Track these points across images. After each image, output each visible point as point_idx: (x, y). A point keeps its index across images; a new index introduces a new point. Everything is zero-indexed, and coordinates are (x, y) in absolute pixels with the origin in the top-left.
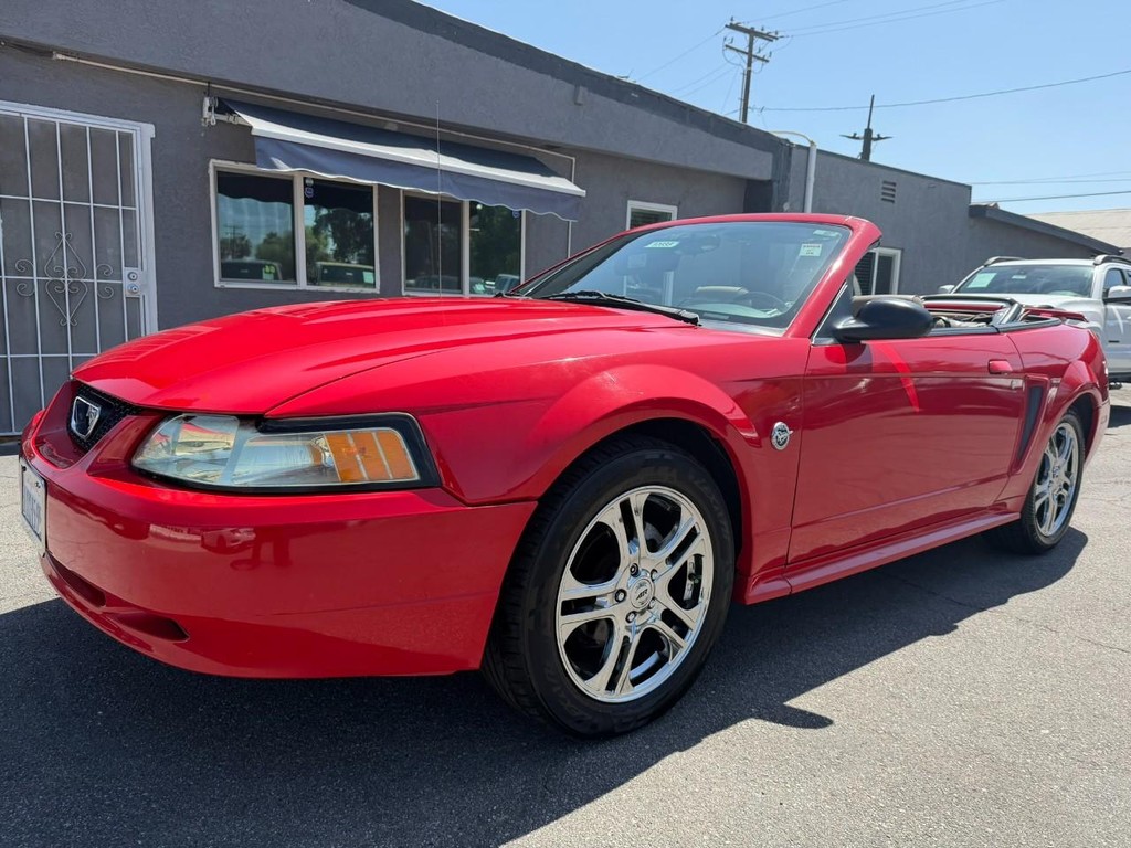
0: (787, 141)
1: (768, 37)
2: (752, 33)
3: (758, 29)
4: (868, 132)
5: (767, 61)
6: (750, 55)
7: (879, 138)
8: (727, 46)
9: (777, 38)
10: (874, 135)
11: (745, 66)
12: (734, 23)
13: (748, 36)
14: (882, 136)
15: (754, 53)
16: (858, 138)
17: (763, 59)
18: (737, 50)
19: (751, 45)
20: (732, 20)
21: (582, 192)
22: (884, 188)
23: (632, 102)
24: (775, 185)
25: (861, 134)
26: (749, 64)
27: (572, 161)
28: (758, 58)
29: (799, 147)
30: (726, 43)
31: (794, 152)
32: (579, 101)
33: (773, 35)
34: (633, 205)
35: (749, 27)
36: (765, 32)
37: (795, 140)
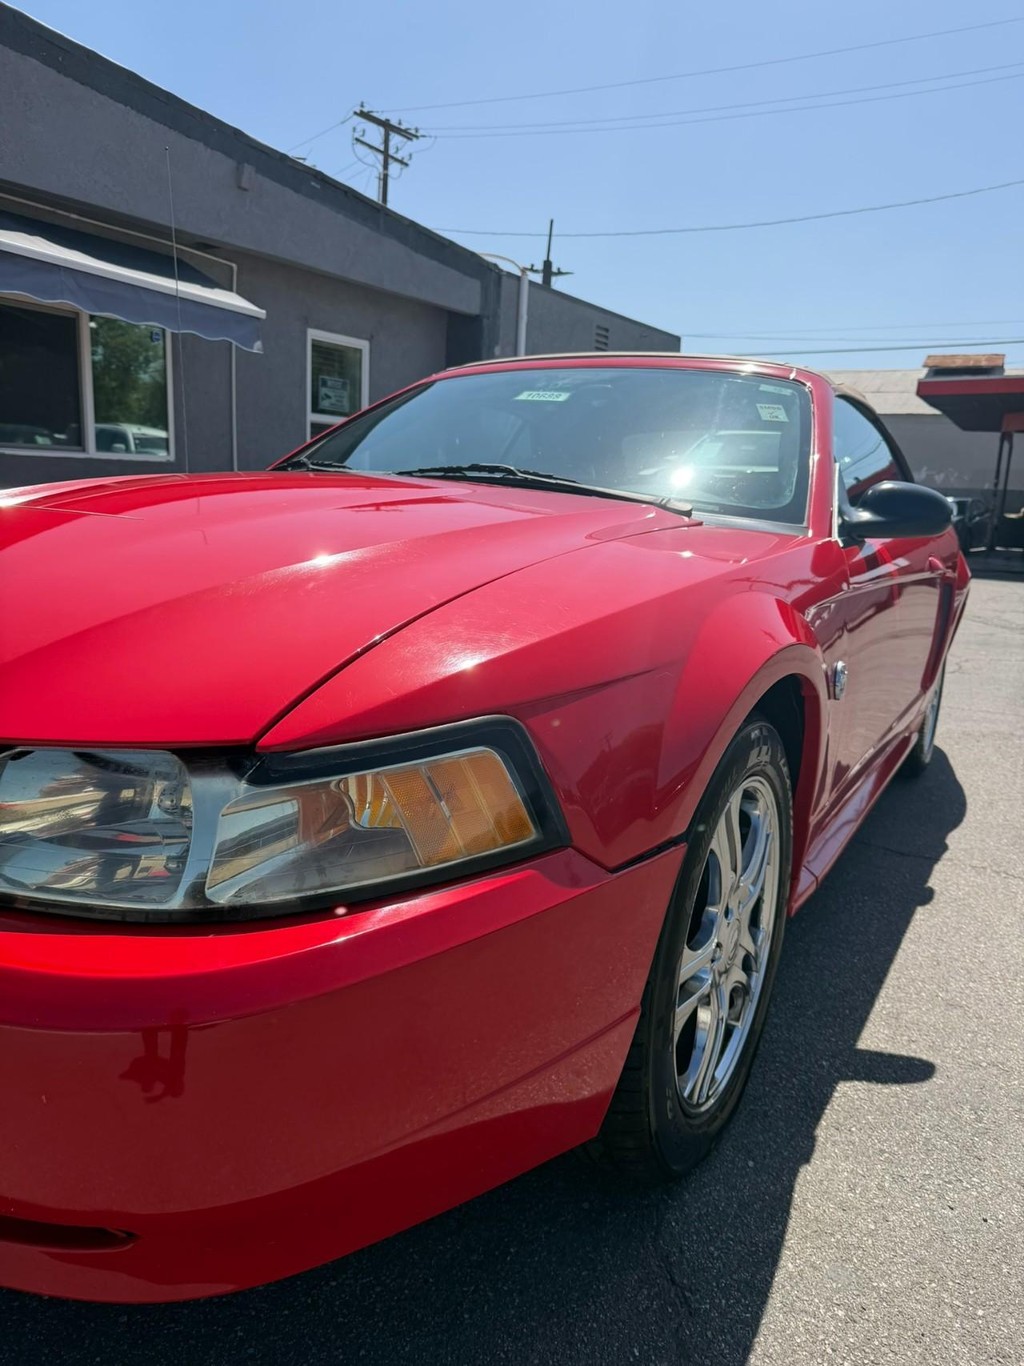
0: (495, 265)
1: (407, 135)
2: (386, 125)
3: (394, 122)
4: (548, 264)
5: (406, 165)
6: (386, 153)
7: (560, 273)
8: (357, 140)
9: (417, 137)
10: (554, 269)
11: (381, 169)
12: (365, 110)
13: (382, 130)
14: (563, 270)
15: (392, 151)
16: (536, 271)
17: (401, 162)
18: (371, 147)
19: (386, 142)
20: (362, 106)
21: (261, 313)
22: (598, 335)
23: (312, 194)
24: (485, 321)
25: (539, 266)
26: (386, 166)
27: (232, 268)
28: (396, 160)
29: (510, 275)
30: (357, 135)
31: (504, 280)
32: (244, 184)
33: (413, 132)
34: (314, 334)
35: (383, 117)
36: (403, 127)
37: (505, 266)
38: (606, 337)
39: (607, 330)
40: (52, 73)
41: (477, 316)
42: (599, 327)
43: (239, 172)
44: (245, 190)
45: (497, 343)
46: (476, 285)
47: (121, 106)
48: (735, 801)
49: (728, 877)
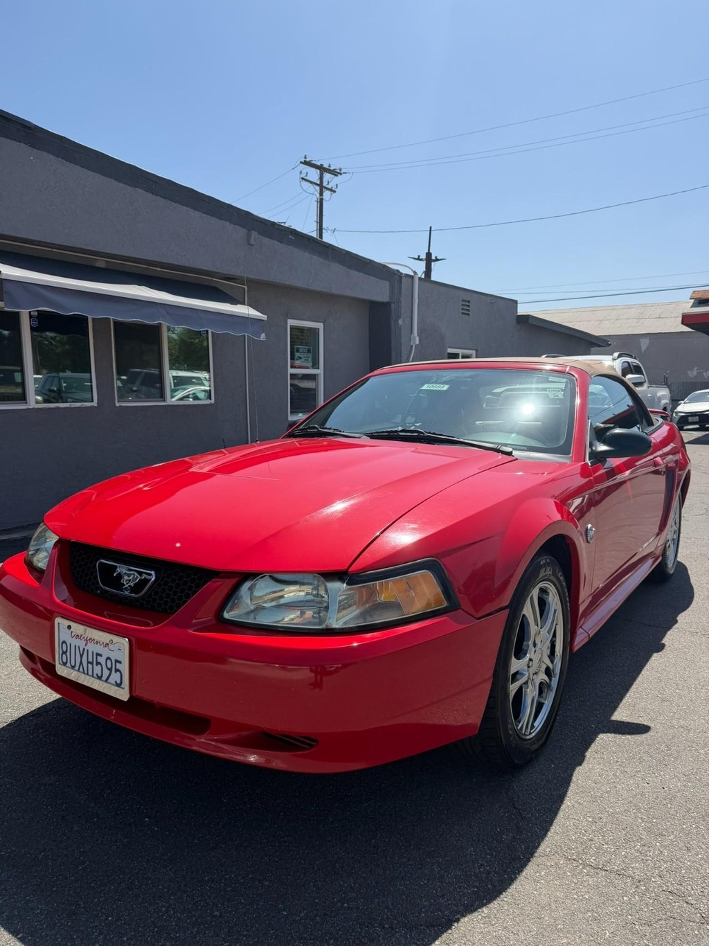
0: (398, 271)
1: (335, 173)
2: (321, 168)
3: (326, 166)
4: (429, 255)
5: (335, 192)
6: (321, 186)
7: (437, 260)
8: (303, 179)
9: (341, 174)
10: (433, 258)
11: (318, 195)
12: (307, 160)
13: (318, 171)
14: (438, 258)
15: (325, 184)
16: (421, 260)
17: (331, 190)
18: (311, 182)
19: (321, 178)
20: (305, 158)
21: (264, 317)
22: (463, 305)
23: (290, 243)
24: (393, 305)
25: (423, 256)
26: (321, 194)
27: (244, 288)
28: (328, 189)
29: (407, 276)
30: (302, 176)
31: (404, 280)
32: (252, 242)
33: (338, 171)
34: (291, 322)
35: (319, 164)
36: (332, 168)
37: (404, 271)
38: (469, 306)
39: (469, 302)
40: (150, 195)
41: (388, 303)
42: (463, 301)
43: (249, 236)
44: (253, 245)
45: (400, 318)
46: (387, 284)
47: (185, 208)
48: (535, 593)
49: (533, 629)
